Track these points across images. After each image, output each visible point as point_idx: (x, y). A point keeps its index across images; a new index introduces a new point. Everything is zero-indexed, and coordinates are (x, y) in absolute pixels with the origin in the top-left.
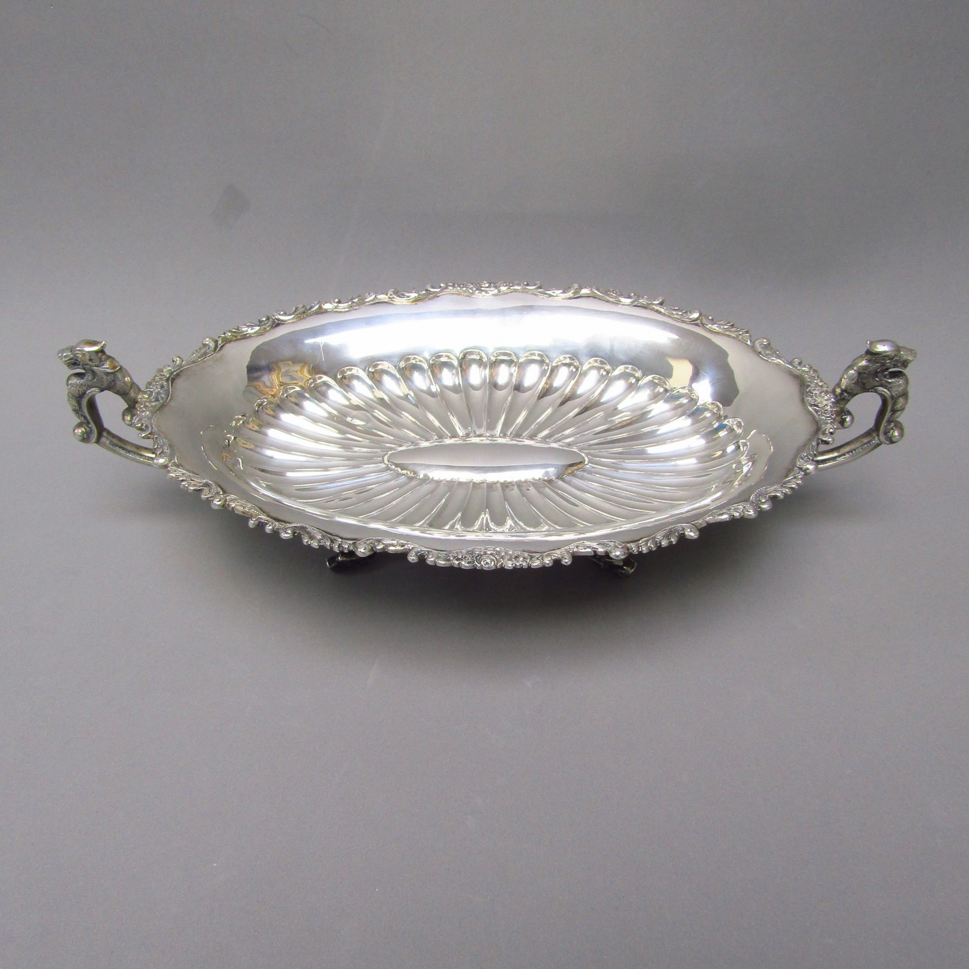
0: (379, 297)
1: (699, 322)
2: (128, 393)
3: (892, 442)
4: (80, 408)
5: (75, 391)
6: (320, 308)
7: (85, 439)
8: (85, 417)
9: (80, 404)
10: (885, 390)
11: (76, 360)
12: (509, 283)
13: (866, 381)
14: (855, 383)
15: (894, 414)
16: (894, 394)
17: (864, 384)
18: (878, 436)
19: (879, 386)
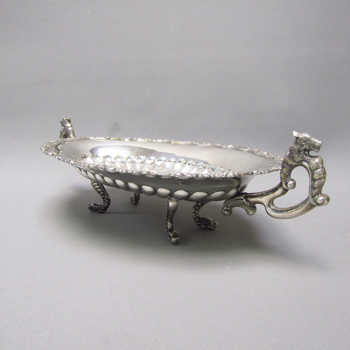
10: (306, 164)
13: (294, 156)
14: (288, 157)
15: (314, 182)
16: (311, 167)
17: (293, 158)
18: (309, 198)
19: (303, 161)
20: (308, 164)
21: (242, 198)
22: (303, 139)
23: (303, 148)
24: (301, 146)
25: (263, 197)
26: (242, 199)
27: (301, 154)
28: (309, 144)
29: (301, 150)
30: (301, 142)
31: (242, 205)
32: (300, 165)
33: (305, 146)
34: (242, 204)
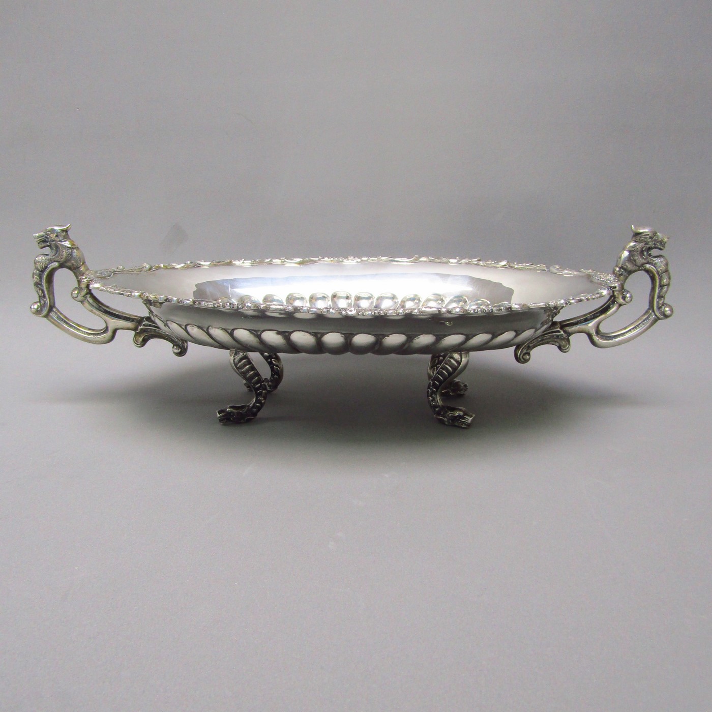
0: (274, 261)
1: (507, 266)
2: (79, 267)
3: (666, 316)
4: (41, 281)
5: (39, 266)
6: (231, 262)
7: (38, 312)
8: (43, 291)
9: (40, 277)
10: (652, 267)
11: (46, 238)
12: (368, 256)
13: (636, 258)
14: (628, 260)
15: (662, 289)
16: (659, 270)
17: (635, 261)
18: (653, 311)
19: (646, 264)
20: (654, 266)
21: (559, 329)
22: (648, 235)
23: (648, 246)
24: (646, 244)
25: (587, 322)
26: (559, 331)
27: (644, 255)
28: (655, 240)
29: (644, 249)
30: (646, 238)
31: (555, 340)
32: (642, 270)
33: (650, 243)
34: (555, 338)
